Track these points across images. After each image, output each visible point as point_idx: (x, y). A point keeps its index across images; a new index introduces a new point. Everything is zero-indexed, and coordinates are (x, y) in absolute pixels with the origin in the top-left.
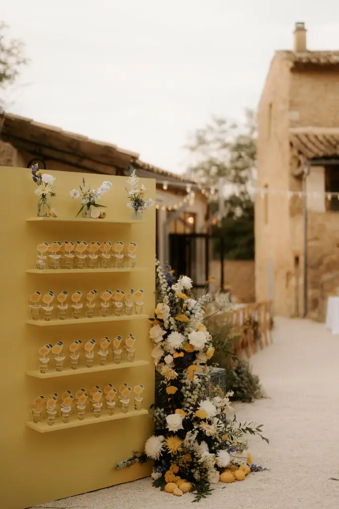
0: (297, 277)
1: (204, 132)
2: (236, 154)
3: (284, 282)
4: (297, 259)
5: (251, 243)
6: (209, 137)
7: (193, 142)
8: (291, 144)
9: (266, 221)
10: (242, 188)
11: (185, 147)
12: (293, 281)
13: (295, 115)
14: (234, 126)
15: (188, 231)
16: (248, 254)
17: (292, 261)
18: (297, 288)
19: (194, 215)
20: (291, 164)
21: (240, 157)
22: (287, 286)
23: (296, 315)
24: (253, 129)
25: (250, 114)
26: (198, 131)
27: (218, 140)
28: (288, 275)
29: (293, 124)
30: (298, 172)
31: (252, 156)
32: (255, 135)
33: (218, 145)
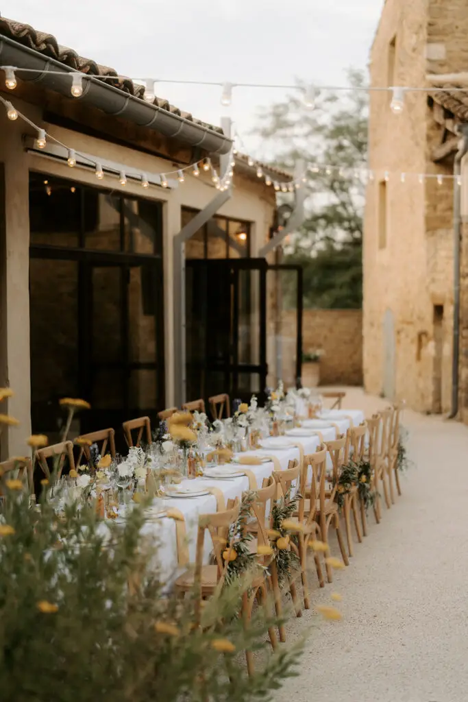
0: (439, 342)
1: (286, 106)
2: (334, 143)
3: (414, 348)
4: (439, 310)
5: (357, 280)
6: (292, 116)
7: (268, 123)
8: (431, 102)
9: (382, 245)
10: (344, 197)
11: (255, 130)
12: (430, 349)
13: (438, 51)
14: (333, 99)
15: (235, 254)
16: (352, 299)
17: (429, 313)
18: (437, 362)
19: (247, 226)
20: (429, 138)
21: (340, 148)
22: (419, 357)
23: (436, 410)
24: (362, 103)
25: (357, 78)
26: (277, 107)
27: (306, 120)
28: (421, 337)
29: (435, 66)
30: (441, 152)
31: (360, 146)
32: (366, 113)
33: (307, 128)
